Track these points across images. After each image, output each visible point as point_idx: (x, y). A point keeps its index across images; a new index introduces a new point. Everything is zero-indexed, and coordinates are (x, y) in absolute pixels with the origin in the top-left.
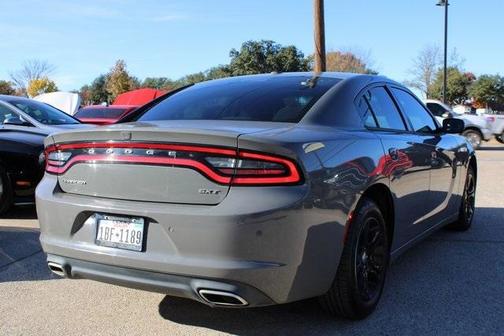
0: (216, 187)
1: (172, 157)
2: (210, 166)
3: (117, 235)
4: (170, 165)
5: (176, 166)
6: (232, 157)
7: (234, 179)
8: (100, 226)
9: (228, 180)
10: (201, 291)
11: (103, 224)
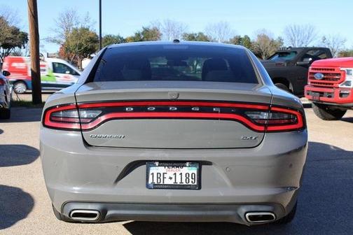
0: (255, 135)
1: (217, 112)
2: (249, 118)
3: (171, 178)
4: (217, 119)
5: (221, 119)
6: (264, 111)
7: (267, 127)
8: (151, 172)
9: (262, 128)
10: (247, 215)
11: (153, 170)
